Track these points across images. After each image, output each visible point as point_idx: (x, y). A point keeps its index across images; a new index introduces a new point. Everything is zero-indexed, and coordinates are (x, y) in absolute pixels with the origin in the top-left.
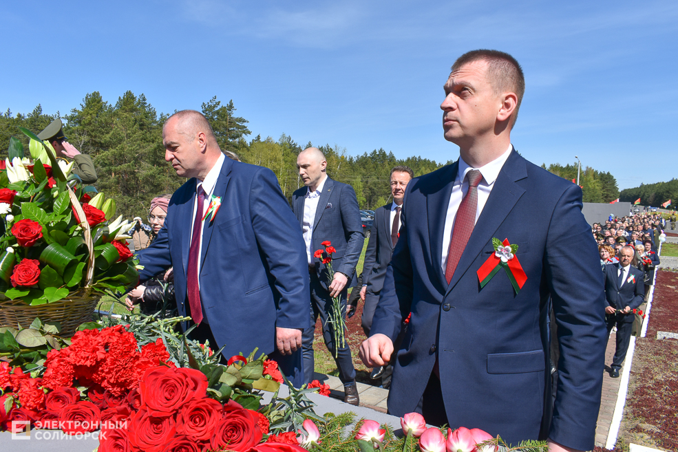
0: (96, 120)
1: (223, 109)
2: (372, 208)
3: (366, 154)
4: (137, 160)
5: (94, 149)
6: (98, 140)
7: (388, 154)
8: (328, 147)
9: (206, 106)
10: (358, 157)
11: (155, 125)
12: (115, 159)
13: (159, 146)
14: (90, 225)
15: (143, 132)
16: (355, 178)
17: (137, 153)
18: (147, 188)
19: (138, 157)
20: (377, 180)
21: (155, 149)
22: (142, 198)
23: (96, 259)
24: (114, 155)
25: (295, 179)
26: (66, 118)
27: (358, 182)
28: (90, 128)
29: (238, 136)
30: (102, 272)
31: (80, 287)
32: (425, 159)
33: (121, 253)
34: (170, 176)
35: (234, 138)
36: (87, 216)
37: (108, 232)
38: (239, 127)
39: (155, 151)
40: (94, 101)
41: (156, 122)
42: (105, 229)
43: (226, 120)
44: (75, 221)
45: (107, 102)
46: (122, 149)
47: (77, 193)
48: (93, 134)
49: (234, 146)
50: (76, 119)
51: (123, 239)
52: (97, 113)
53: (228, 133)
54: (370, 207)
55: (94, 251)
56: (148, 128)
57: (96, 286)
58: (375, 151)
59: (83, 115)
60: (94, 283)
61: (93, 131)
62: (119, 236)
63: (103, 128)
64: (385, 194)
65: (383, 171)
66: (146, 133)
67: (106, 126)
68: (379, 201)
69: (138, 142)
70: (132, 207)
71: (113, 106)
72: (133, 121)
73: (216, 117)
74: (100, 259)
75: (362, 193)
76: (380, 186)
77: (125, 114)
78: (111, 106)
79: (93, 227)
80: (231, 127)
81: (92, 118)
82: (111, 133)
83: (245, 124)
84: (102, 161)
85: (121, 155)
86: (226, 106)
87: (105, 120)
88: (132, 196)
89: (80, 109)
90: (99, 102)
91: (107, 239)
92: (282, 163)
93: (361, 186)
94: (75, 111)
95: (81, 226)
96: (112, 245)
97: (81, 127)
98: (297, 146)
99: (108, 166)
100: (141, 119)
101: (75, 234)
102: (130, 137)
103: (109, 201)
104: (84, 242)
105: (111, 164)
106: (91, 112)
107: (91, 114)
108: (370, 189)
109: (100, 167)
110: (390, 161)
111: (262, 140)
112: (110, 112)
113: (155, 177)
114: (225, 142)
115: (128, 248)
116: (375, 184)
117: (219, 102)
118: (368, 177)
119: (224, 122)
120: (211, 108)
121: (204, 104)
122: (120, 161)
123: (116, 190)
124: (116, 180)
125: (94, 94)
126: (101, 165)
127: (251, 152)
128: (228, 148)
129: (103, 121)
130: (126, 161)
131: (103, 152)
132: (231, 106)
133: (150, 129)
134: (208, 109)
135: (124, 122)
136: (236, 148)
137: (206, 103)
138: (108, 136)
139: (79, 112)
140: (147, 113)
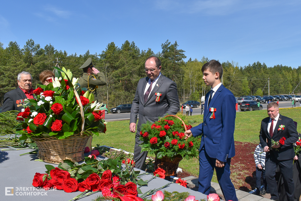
0: (112, 55)
1: (172, 46)
2: (254, 95)
4: (131, 74)
5: (112, 69)
6: (113, 65)
7: (262, 64)
8: (228, 62)
9: (164, 45)
10: (245, 67)
11: (140, 56)
12: (121, 74)
13: (141, 67)
15: (134, 60)
16: (244, 79)
17: (131, 70)
19: (132, 72)
20: (256, 79)
21: (140, 68)
22: (133, 92)
23: (85, 120)
24: (121, 72)
26: (100, 55)
27: (246, 80)
28: (110, 59)
29: (180, 59)
30: (88, 125)
35: (178, 60)
38: (180, 55)
39: (139, 70)
40: (112, 47)
41: (140, 55)
45: (117, 47)
46: (124, 69)
48: (111, 62)
49: (178, 65)
50: (104, 56)
51: (97, 111)
52: (113, 52)
53: (175, 58)
54: (253, 94)
55: (84, 116)
56: (136, 58)
58: (255, 63)
59: (107, 54)
60: (85, 130)
61: (111, 61)
63: (116, 59)
64: (262, 86)
65: (260, 74)
67: (117, 58)
68: (258, 91)
69: (132, 65)
70: (129, 97)
71: (120, 48)
72: (129, 55)
73: (169, 50)
74: (87, 120)
75: (248, 86)
77: (125, 52)
78: (119, 48)
80: (176, 55)
82: (119, 61)
83: (183, 53)
84: (115, 75)
85: (124, 72)
86: (173, 44)
87: (117, 55)
88: (130, 91)
89: (105, 51)
90: (114, 47)
93: (247, 83)
94: (103, 52)
97: (106, 59)
99: (118, 77)
100: (133, 54)
102: (128, 63)
105: (119, 77)
106: (110, 52)
108: (253, 84)
109: (114, 78)
110: (264, 68)
111: (192, 60)
112: (119, 51)
114: (173, 63)
116: (255, 81)
117: (170, 42)
118: (251, 78)
119: (173, 53)
120: (166, 46)
121: (162, 44)
122: (124, 75)
123: (122, 89)
124: (122, 84)
125: (111, 43)
126: (115, 77)
127: (187, 67)
128: (175, 65)
129: (115, 55)
130: (126, 75)
131: (115, 71)
132: (176, 44)
133: (137, 58)
134: (165, 47)
135: (125, 56)
136: (179, 65)
137: (163, 44)
138: (118, 63)
139: (105, 53)
140: (136, 51)
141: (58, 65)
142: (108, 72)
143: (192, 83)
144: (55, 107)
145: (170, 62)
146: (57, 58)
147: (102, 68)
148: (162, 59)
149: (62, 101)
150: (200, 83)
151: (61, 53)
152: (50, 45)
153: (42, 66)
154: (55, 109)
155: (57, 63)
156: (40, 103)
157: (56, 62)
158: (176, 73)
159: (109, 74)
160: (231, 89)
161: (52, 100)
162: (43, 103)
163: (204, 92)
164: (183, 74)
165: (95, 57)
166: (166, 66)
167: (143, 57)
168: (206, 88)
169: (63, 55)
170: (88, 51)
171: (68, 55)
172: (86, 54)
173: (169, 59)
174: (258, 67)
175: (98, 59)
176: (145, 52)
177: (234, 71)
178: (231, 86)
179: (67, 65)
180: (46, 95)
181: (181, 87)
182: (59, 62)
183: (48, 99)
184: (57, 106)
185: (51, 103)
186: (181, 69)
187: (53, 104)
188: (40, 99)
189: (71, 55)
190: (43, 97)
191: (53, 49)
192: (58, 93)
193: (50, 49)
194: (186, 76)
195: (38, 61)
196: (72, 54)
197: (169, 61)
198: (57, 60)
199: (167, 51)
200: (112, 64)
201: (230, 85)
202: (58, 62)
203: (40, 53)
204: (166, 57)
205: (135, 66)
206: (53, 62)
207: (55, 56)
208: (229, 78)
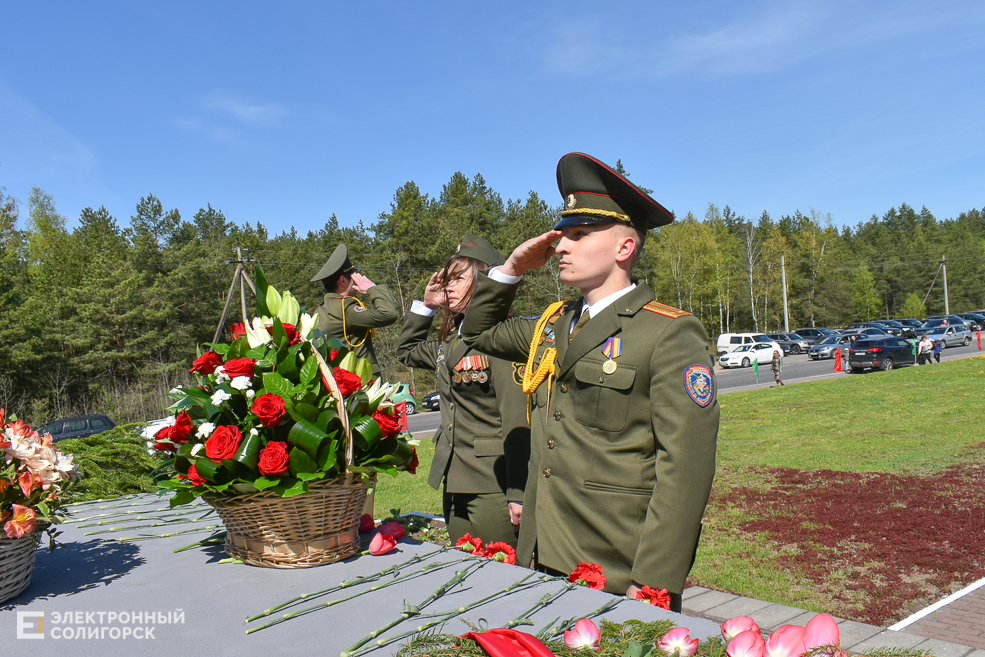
0: (414, 225)
2: (897, 316)
3: (875, 218)
5: (416, 270)
6: (420, 256)
7: (918, 212)
8: (799, 217)
10: (859, 226)
11: (503, 220)
14: (342, 393)
15: (485, 234)
16: (856, 266)
20: (900, 264)
23: (353, 437)
25: (745, 280)
26: (373, 229)
27: (864, 272)
28: (408, 239)
33: (384, 427)
34: (533, 301)
37: (368, 400)
40: (409, 197)
41: (504, 215)
42: (363, 397)
45: (427, 195)
48: (413, 248)
50: (386, 228)
52: (415, 215)
54: (891, 313)
55: (350, 426)
56: (493, 227)
58: (893, 211)
59: (396, 221)
61: (412, 243)
63: (426, 236)
64: (920, 286)
65: (912, 246)
67: (430, 232)
68: (908, 301)
71: (438, 200)
72: (468, 218)
75: (873, 290)
76: (907, 273)
77: (456, 210)
78: (433, 200)
81: (409, 225)
82: (439, 242)
87: (428, 223)
89: (389, 212)
90: (415, 198)
91: (365, 409)
92: (718, 254)
93: (871, 278)
94: (383, 216)
95: (332, 395)
97: (395, 240)
98: (745, 222)
100: (481, 214)
104: (337, 416)
106: (406, 214)
107: (406, 218)
108: (889, 281)
110: (925, 225)
112: (434, 209)
116: (898, 271)
118: (883, 261)
125: (407, 187)
127: (662, 242)
129: (425, 225)
133: (495, 228)
135: (455, 222)
138: (434, 248)
139: (390, 218)
140: (489, 203)
141: (242, 269)
142: (406, 279)
143: (683, 294)
144: (264, 406)
146: (238, 249)
147: (382, 268)
149: (284, 388)
150: (710, 291)
151: (249, 231)
152: (210, 209)
153: (195, 277)
154: (264, 411)
155: (239, 266)
156: (219, 397)
157: (234, 263)
159: (407, 286)
160: (816, 304)
161: (251, 385)
162: (227, 396)
163: (724, 320)
164: (650, 267)
165: (357, 235)
167: (515, 223)
168: (732, 306)
169: (254, 237)
170: (334, 220)
171: (271, 237)
172: (326, 229)
174: (904, 224)
175: (368, 239)
176: (519, 205)
177: (820, 243)
178: (816, 293)
179: (273, 268)
180: (233, 372)
182: (245, 260)
183: (241, 383)
184: (270, 401)
185: (250, 393)
187: (255, 398)
188: (215, 384)
189: (281, 235)
190: (224, 378)
191: (221, 220)
192: (267, 366)
193: (210, 222)
194: (661, 274)
195: (177, 263)
196: (284, 233)
198: (239, 254)
200: (416, 252)
201: (810, 290)
202: (242, 262)
203: (183, 237)
206: (227, 262)
207: (231, 243)
208: (805, 269)
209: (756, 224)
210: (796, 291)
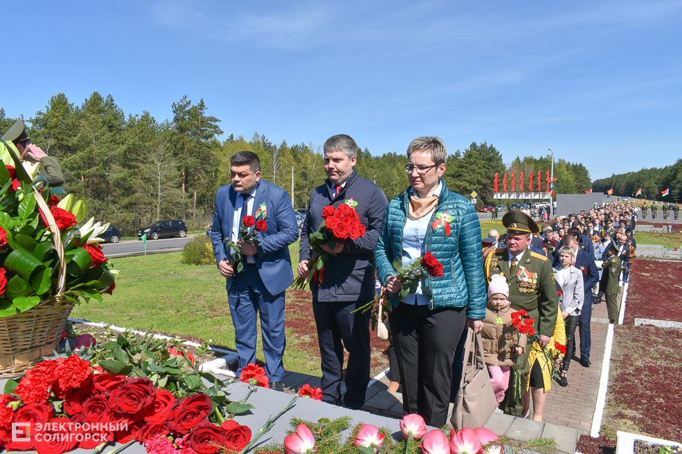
0: (62, 122)
1: (194, 108)
5: (62, 152)
6: (65, 143)
7: (363, 150)
8: (303, 146)
9: (177, 106)
11: (124, 126)
12: (84, 162)
14: (60, 229)
15: (112, 134)
17: (106, 156)
18: (118, 191)
19: (108, 159)
21: (125, 151)
22: (113, 201)
23: (67, 265)
24: (82, 158)
25: (270, 178)
26: (31, 121)
28: (57, 130)
29: (211, 136)
30: (75, 278)
31: (51, 296)
32: (401, 155)
33: (94, 257)
34: (142, 179)
35: (206, 137)
36: (56, 219)
37: (80, 235)
38: (211, 126)
39: (125, 154)
40: (60, 103)
41: (125, 123)
42: (76, 233)
43: (198, 120)
44: (43, 224)
45: (73, 104)
46: (91, 151)
47: (44, 194)
48: (60, 137)
49: (206, 147)
50: (41, 122)
51: (95, 243)
52: (63, 116)
53: (199, 132)
55: (65, 256)
56: (117, 129)
57: (68, 295)
59: (49, 118)
60: (66, 290)
61: (60, 134)
62: (92, 239)
63: (70, 130)
66: (115, 134)
67: (73, 128)
69: (107, 144)
70: (103, 211)
71: (80, 108)
72: (101, 122)
73: (187, 116)
74: (71, 265)
77: (93, 116)
78: (77, 107)
79: (63, 231)
80: (203, 127)
81: (59, 121)
82: (78, 136)
83: (217, 124)
84: (69, 165)
85: (90, 158)
86: (197, 105)
87: (72, 122)
88: (104, 199)
89: (45, 111)
90: (64, 104)
91: (79, 243)
94: (40, 113)
95: (49, 230)
96: (84, 250)
97: (47, 130)
98: (272, 145)
99: (76, 169)
100: (110, 120)
101: (44, 239)
102: (99, 139)
103: (79, 203)
104: (53, 247)
105: (80, 168)
106: (56, 114)
107: (57, 117)
109: (68, 171)
110: (366, 158)
111: (235, 139)
112: (77, 114)
113: (126, 180)
114: (197, 142)
115: (102, 253)
117: (190, 101)
119: (196, 122)
120: (181, 108)
121: (174, 103)
122: (89, 164)
123: (86, 194)
124: (86, 184)
125: (59, 96)
126: (69, 169)
127: (224, 152)
128: (201, 148)
129: (70, 123)
130: (95, 165)
131: (70, 156)
132: (202, 106)
133: (119, 130)
134: (178, 109)
135: (92, 124)
136: (209, 148)
137: (176, 103)
138: (75, 139)
139: (45, 115)
140: (117, 115)
145: (191, 141)
148: (174, 134)
158: (202, 163)
164: (216, 166)
166: (182, 149)
167: (133, 129)
170: (3, 110)
173: (188, 135)
176: (137, 118)
177: (313, 161)
178: (309, 190)
181: (213, 191)
186: (213, 155)
194: (222, 170)
197: (187, 139)
199: (183, 119)
200: (62, 140)
201: (306, 188)
204: (182, 130)
205: (114, 147)
208: (304, 175)
209: (278, 147)
210: (298, 187)
